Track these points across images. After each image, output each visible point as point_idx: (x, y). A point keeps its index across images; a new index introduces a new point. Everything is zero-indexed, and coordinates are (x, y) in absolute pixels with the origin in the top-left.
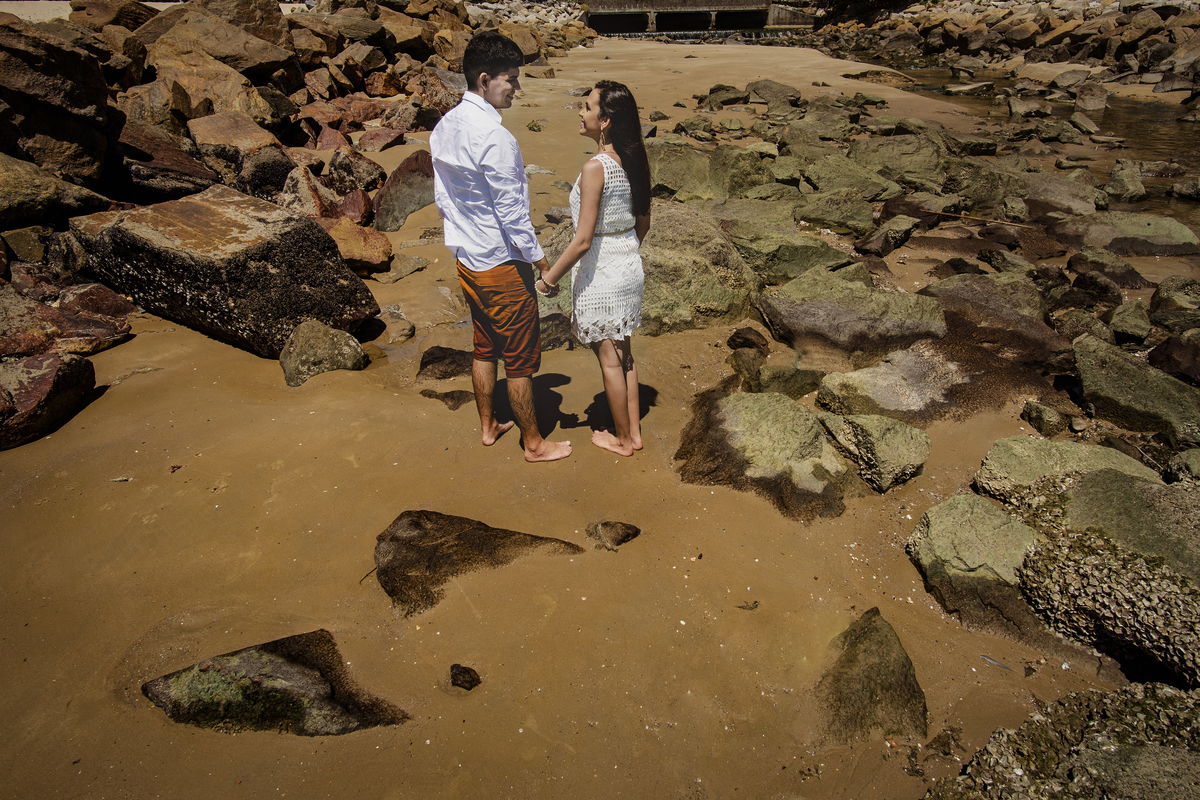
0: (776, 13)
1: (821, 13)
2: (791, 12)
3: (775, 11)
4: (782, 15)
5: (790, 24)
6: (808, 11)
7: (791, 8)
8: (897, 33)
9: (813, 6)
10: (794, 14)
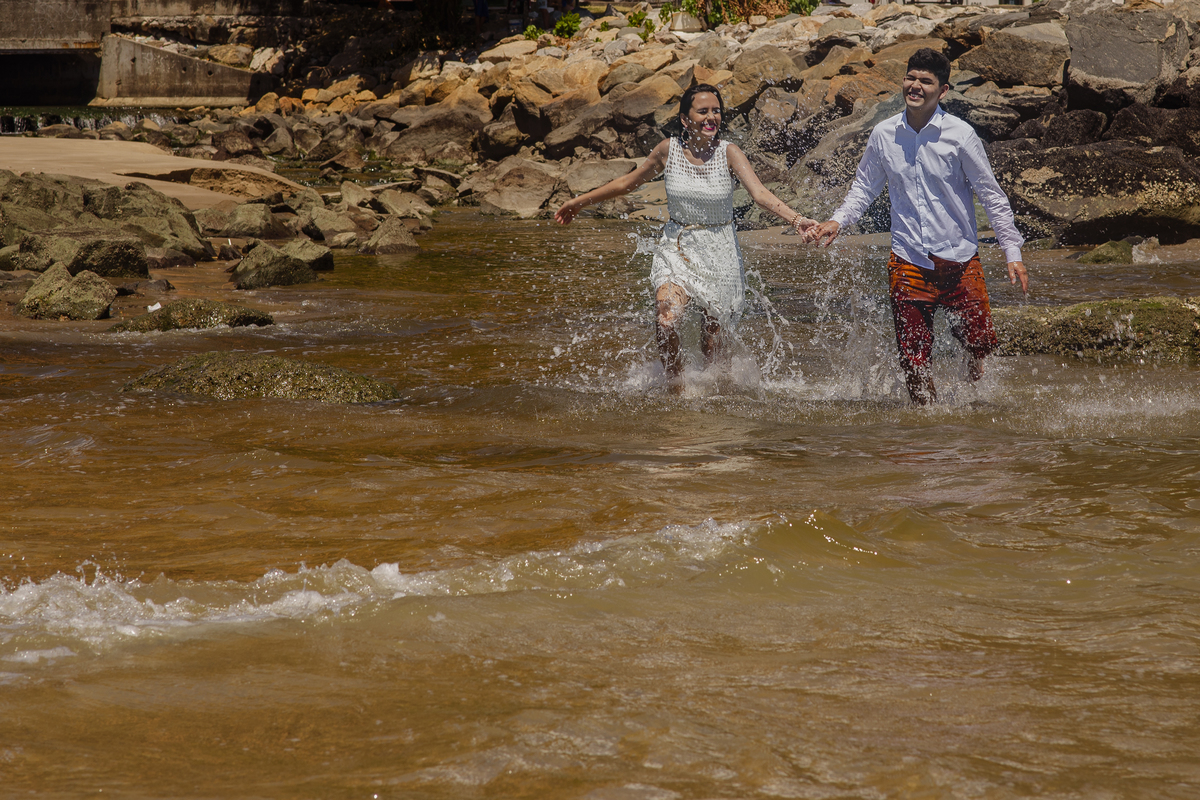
0: (125, 60)
1: (265, 59)
2: (171, 57)
3: (118, 57)
4: (146, 66)
5: (171, 93)
6: (227, 54)
7: (171, 47)
8: (435, 111)
9: (241, 39)
10: (182, 65)
